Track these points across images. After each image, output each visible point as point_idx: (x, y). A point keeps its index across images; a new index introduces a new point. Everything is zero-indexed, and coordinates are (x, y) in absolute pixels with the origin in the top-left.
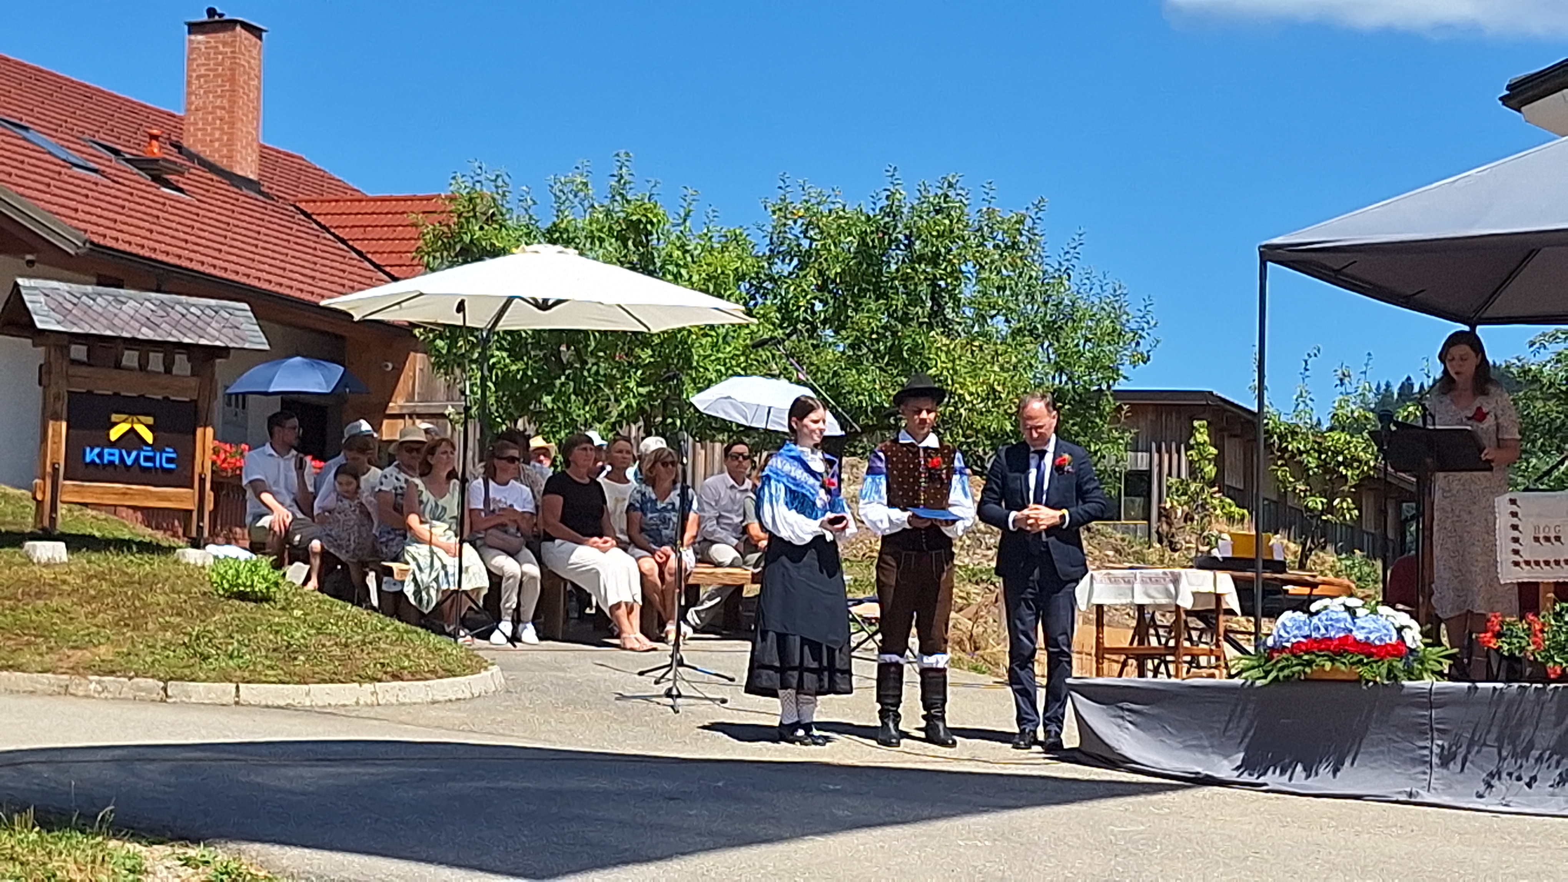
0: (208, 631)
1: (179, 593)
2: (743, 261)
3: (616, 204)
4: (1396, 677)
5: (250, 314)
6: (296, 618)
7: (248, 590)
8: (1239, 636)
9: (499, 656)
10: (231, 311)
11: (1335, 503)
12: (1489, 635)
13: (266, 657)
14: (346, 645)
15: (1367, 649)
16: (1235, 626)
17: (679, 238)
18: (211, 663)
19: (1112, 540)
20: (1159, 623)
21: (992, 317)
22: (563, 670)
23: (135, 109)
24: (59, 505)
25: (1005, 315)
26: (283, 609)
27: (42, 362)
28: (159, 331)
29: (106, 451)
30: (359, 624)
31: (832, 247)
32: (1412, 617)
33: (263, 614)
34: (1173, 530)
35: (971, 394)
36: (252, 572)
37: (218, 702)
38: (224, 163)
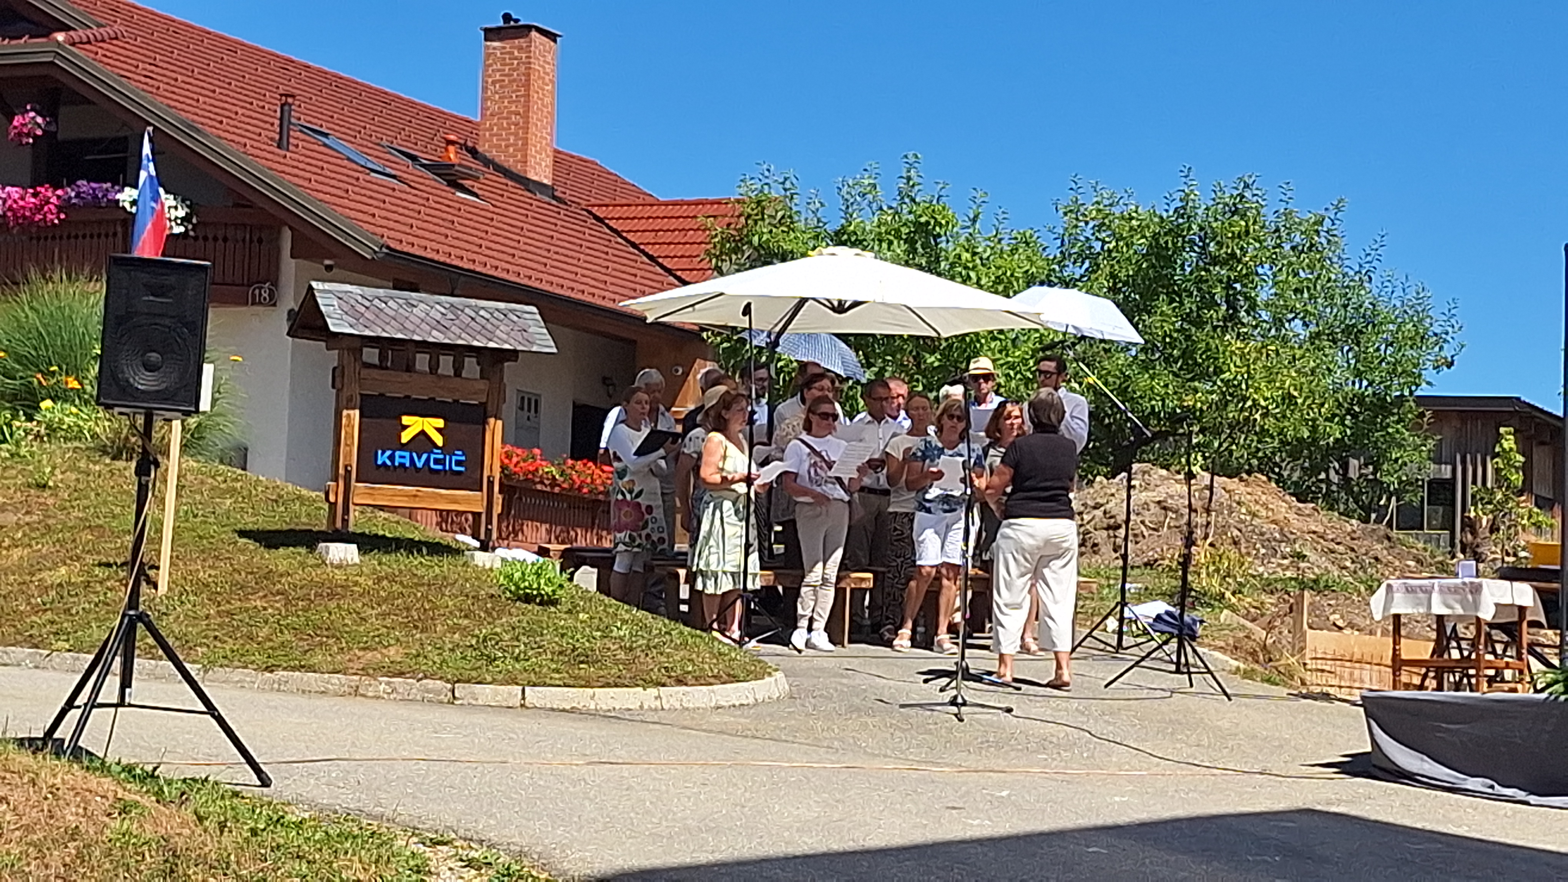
0: (496, 634)
1: (467, 595)
2: (1033, 263)
3: (904, 206)
5: (538, 317)
6: (582, 622)
7: (535, 592)
8: (1546, 650)
9: (785, 662)
10: (518, 314)
13: (552, 660)
14: (631, 649)
16: (1542, 640)
17: (968, 240)
18: (498, 666)
19: (1414, 551)
20: (1461, 635)
21: (1289, 321)
23: (432, 115)
24: (352, 507)
25: (1302, 319)
26: (569, 612)
27: (336, 364)
28: (449, 334)
29: (398, 453)
30: (644, 628)
31: (1125, 249)
33: (549, 618)
34: (1479, 540)
35: (1266, 399)
36: (539, 576)
37: (504, 704)
38: (518, 168)
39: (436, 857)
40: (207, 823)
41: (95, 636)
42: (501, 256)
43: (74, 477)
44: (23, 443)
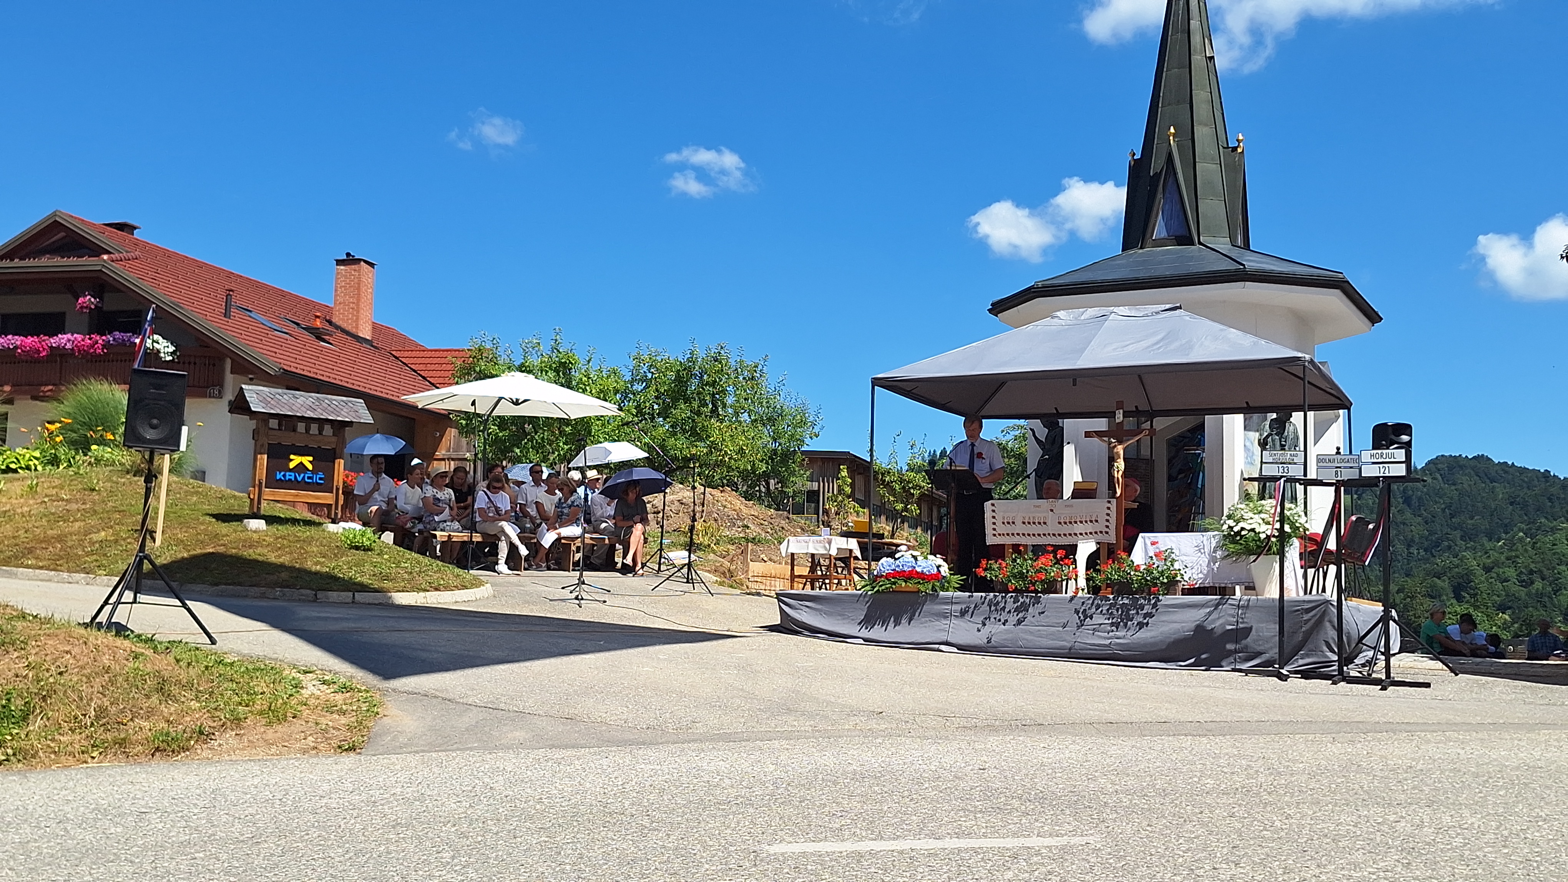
0: (340, 566)
1: (324, 546)
2: (618, 383)
3: (554, 354)
4: (936, 591)
5: (363, 405)
6: (385, 559)
7: (361, 545)
8: (861, 570)
9: (490, 580)
10: (353, 403)
11: (909, 507)
12: (981, 569)
13: (369, 579)
14: (410, 573)
15: (922, 576)
16: (860, 566)
17: (585, 371)
18: (340, 582)
19: (800, 524)
20: (822, 563)
21: (742, 413)
22: (523, 586)
23: (307, 302)
24: (262, 501)
25: (748, 412)
26: (378, 554)
27: (255, 427)
28: (316, 413)
29: (287, 474)
30: (418, 562)
31: (663, 377)
32: (944, 560)
33: (368, 557)
34: (831, 519)
35: (731, 451)
36: (363, 536)
37: (344, 601)
38: (354, 331)
39: (306, 679)
40: (181, 663)
41: (121, 568)
42: (344, 375)
43: (109, 485)
44: (82, 467)
